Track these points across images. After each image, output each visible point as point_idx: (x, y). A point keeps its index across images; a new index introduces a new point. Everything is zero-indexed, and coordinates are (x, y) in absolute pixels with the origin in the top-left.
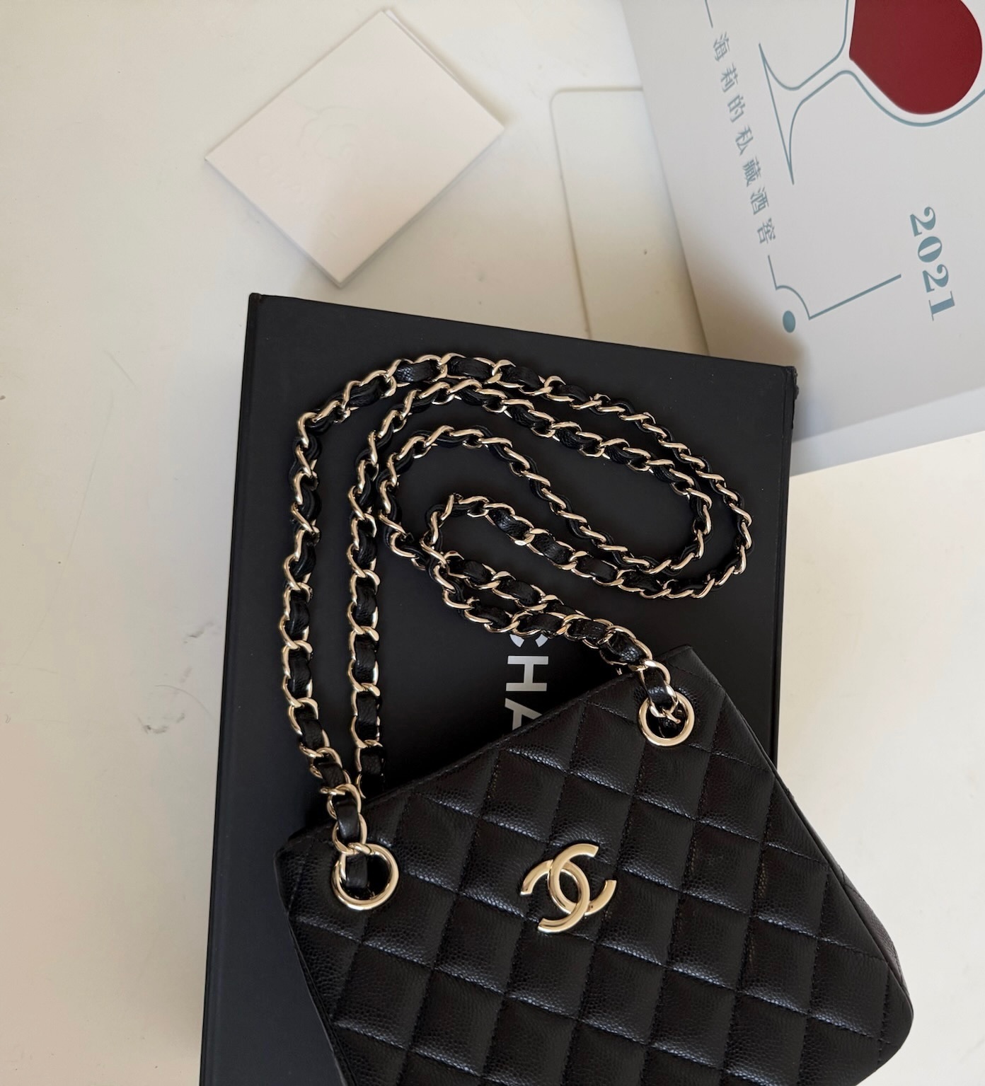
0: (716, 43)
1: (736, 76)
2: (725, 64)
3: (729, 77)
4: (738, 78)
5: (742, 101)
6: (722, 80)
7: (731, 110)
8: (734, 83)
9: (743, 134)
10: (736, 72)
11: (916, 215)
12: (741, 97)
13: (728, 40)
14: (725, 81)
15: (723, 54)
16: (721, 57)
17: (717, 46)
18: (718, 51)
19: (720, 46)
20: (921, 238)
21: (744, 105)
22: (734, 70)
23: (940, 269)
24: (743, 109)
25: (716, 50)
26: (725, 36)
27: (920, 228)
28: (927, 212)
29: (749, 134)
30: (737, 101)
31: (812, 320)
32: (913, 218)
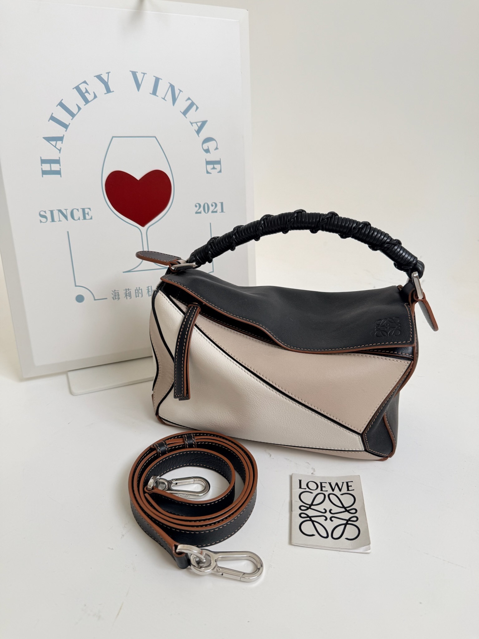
0: (113, 298)
1: (128, 289)
2: (122, 294)
3: (128, 294)
4: (129, 289)
5: (138, 289)
6: (127, 298)
7: (138, 296)
8: (130, 291)
9: (148, 291)
10: (127, 289)
11: (196, 211)
12: (136, 289)
13: (115, 291)
14: (128, 297)
15: (119, 295)
16: (119, 297)
17: (114, 298)
18: (116, 298)
19: (115, 295)
20: (203, 212)
21: (139, 288)
22: (126, 290)
23: (212, 205)
24: (140, 289)
25: (116, 299)
26: (113, 291)
27: (199, 211)
28: (196, 206)
29: (150, 288)
30: (137, 291)
31: (214, 271)
32: (197, 213)
